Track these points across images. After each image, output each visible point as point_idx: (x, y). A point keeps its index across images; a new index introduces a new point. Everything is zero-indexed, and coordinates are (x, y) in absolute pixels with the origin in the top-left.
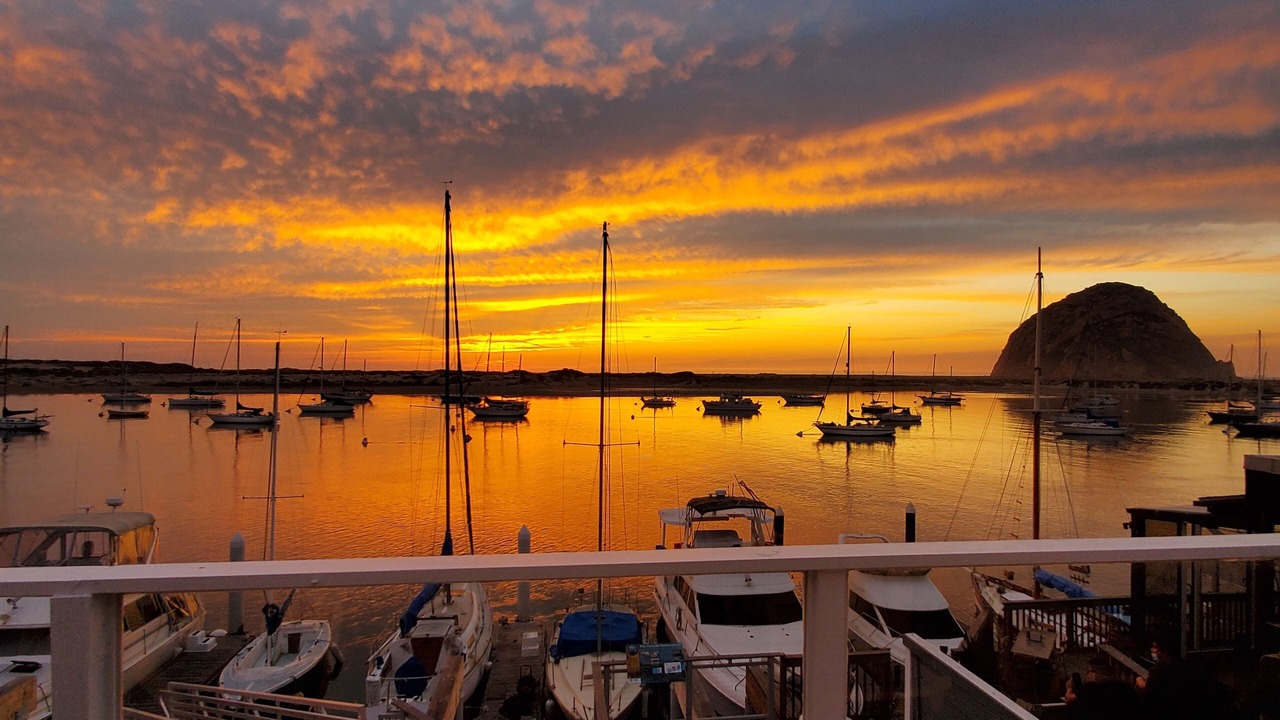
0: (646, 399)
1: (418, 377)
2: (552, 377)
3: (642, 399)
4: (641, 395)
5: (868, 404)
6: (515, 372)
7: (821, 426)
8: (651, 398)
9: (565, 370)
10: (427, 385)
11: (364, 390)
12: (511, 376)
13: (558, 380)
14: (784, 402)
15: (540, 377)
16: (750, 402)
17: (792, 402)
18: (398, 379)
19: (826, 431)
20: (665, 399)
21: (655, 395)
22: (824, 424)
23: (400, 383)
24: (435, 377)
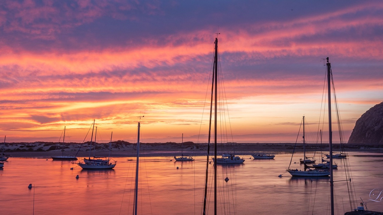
0: (177, 157)
1: (30, 146)
2: (113, 145)
3: (175, 158)
4: (175, 155)
5: (303, 159)
6: (88, 143)
7: (290, 171)
8: (180, 157)
9: (119, 141)
10: (35, 151)
11: (4, 155)
12: (87, 145)
13: (116, 147)
14: (253, 158)
15: (106, 146)
16: (239, 158)
17: (258, 158)
18: (17, 147)
19: (294, 174)
20: (188, 158)
21: (182, 155)
22: (293, 170)
23: (18, 150)
24: (40, 146)
